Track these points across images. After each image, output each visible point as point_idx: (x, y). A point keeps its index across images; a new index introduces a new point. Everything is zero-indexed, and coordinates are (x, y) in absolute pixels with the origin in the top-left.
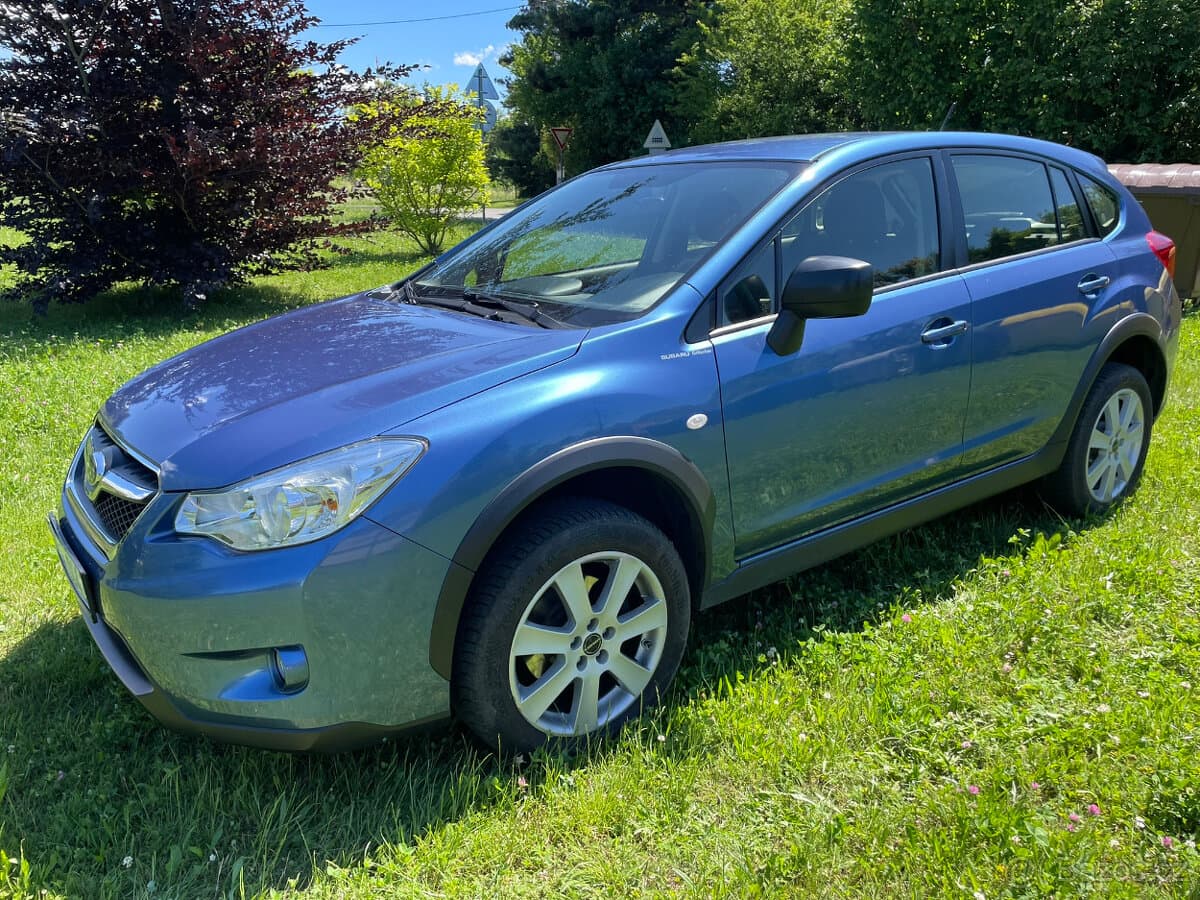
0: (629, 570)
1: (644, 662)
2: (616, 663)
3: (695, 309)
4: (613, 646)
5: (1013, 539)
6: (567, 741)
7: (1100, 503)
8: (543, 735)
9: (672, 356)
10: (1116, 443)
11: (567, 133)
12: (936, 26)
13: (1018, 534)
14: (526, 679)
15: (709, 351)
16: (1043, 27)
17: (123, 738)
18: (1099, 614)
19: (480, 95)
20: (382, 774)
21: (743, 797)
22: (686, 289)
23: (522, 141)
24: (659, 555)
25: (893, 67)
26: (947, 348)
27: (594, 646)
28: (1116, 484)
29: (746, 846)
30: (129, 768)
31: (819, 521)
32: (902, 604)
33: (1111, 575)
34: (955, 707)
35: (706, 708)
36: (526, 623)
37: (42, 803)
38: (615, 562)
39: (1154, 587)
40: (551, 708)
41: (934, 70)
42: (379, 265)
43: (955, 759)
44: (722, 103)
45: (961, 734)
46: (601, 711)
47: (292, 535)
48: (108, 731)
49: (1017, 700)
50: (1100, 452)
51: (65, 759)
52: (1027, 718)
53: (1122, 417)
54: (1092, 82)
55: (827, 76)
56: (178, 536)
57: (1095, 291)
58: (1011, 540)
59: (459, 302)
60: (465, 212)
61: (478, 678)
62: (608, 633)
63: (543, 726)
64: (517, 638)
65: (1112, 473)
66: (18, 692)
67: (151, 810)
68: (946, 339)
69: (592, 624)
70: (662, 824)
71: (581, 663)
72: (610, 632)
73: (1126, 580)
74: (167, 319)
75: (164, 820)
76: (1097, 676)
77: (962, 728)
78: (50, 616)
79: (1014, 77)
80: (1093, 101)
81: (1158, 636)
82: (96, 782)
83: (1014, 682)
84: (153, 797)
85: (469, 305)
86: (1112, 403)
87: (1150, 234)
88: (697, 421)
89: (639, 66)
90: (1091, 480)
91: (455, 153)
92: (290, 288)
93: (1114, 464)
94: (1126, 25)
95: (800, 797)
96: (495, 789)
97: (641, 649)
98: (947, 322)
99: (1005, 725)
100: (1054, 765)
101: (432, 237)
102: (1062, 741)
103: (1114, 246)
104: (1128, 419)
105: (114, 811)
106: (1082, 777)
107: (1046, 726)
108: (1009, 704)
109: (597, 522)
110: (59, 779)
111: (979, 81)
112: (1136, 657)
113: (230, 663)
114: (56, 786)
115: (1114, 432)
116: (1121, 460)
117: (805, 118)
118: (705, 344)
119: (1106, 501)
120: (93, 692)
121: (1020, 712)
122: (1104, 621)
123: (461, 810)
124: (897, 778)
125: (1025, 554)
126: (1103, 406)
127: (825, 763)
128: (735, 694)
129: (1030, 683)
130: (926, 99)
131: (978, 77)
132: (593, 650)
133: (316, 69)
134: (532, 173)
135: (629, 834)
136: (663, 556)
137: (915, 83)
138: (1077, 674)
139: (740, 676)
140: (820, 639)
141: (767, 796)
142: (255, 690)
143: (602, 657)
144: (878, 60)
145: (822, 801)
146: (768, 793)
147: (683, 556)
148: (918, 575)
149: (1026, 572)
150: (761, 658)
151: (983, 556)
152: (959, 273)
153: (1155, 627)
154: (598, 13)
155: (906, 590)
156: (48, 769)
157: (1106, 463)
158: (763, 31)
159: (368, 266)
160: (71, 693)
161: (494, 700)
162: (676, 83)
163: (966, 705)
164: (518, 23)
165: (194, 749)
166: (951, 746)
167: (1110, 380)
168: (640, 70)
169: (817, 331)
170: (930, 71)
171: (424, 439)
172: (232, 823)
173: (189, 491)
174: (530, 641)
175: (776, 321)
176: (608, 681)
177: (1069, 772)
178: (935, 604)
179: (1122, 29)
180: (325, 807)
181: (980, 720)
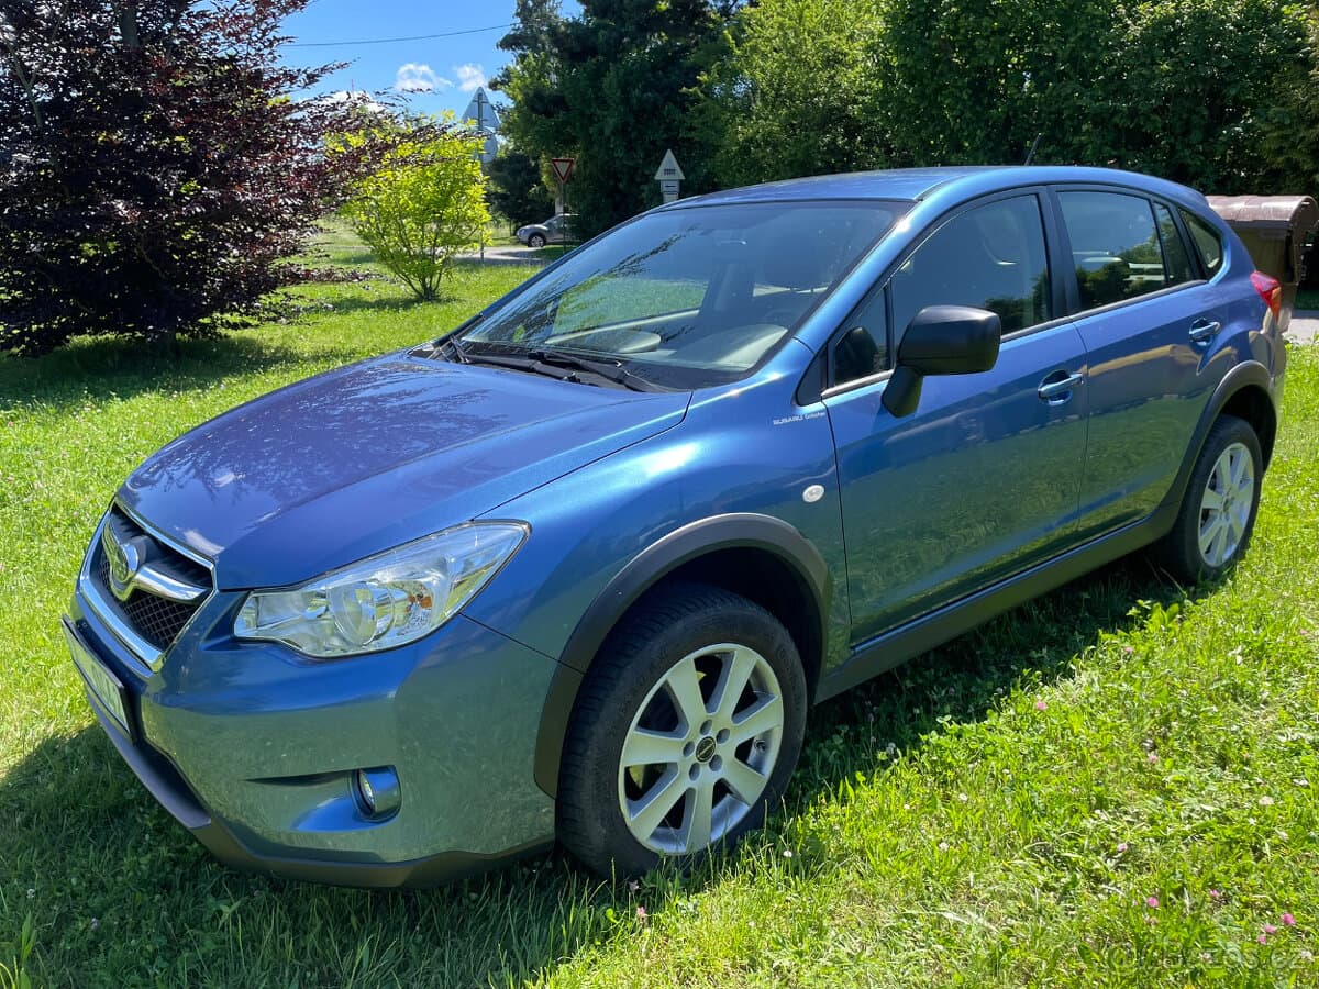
0: (743, 663)
1: (758, 767)
2: (730, 770)
3: (806, 366)
4: (727, 751)
5: (1133, 612)
6: (682, 861)
7: (1212, 568)
8: (654, 856)
9: (785, 421)
10: (1227, 502)
11: (568, 164)
12: (974, 48)
13: (1138, 607)
14: (636, 793)
15: (823, 414)
16: (1088, 48)
17: (162, 875)
18: (1236, 692)
19: (480, 123)
20: (472, 906)
21: (886, 918)
22: (793, 344)
23: (515, 173)
24: (777, 645)
25: (927, 91)
26: (1064, 404)
27: (707, 753)
28: (1228, 545)
29: (901, 976)
30: (174, 911)
31: (927, 603)
32: (1022, 688)
33: (1240, 649)
34: (1102, 804)
35: (828, 815)
36: (636, 729)
37: (75, 958)
38: (728, 655)
39: (1287, 660)
40: (663, 824)
41: (970, 96)
42: (370, 313)
43: (1110, 864)
44: (742, 132)
45: (1113, 835)
46: (715, 822)
47: (377, 638)
48: (143, 867)
49: (1167, 794)
50: (1211, 513)
51: (96, 902)
52: (1181, 813)
53: (1233, 473)
54: (1143, 108)
55: (855, 102)
56: (238, 642)
57: (1206, 339)
58: (1130, 613)
59: (526, 363)
60: (464, 252)
61: (586, 794)
62: (721, 736)
63: (654, 846)
64: (628, 745)
65: (1224, 534)
66: (27, 823)
67: (209, 961)
68: (1062, 395)
69: (704, 727)
70: (800, 954)
71: (694, 771)
72: (723, 735)
73: (1258, 653)
74: (135, 378)
75: (226, 973)
76: (1247, 763)
77: (1112, 828)
78: (51, 730)
79: (1057, 102)
80: (1143, 127)
81: (1301, 715)
82: (137, 929)
83: (1158, 773)
84: (209, 945)
85: (538, 365)
86: (1224, 459)
87: (1253, 275)
88: (813, 493)
89: (646, 92)
90: (1203, 541)
91: (451, 187)
92: (271, 339)
93: (1225, 525)
94: (1176, 45)
95: (951, 916)
96: (609, 921)
97: (754, 752)
98: (1062, 375)
99: (1160, 822)
100: (1222, 866)
101: (427, 280)
102: (1224, 839)
103: (1221, 288)
104: (1239, 476)
105: (165, 965)
106: (1253, 879)
107: (1202, 821)
108: (1159, 799)
109: (711, 611)
110: (93, 927)
111: (1020, 107)
112: (1283, 739)
113: (299, 789)
114: (90, 936)
115: (1225, 491)
116: (1232, 520)
117: (833, 147)
118: (818, 406)
119: (1218, 565)
120: (116, 820)
121: (1173, 808)
122: (1241, 700)
123: (572, 949)
124: (1054, 889)
125: (1142, 627)
126: (1214, 463)
127: (971, 875)
128: (857, 797)
129: (1177, 775)
130: (964, 127)
131: (1018, 103)
132: (706, 757)
133: (298, 95)
134: (528, 207)
135: (767, 968)
136: (780, 646)
137: (951, 109)
138: (1223, 761)
139: (860, 777)
140: (941, 731)
141: (913, 917)
142: (332, 820)
143: (715, 763)
144: (911, 84)
145: (975, 920)
146: (914, 912)
147: (799, 647)
148: (1034, 655)
149: (1150, 648)
150: (881, 756)
151: (1100, 631)
152: (1072, 321)
153: (1297, 706)
154: (602, 31)
155: (1026, 672)
156: (77, 915)
157: (1218, 524)
158: (788, 52)
159: (357, 314)
160: (90, 824)
161: (603, 819)
162: (693, 105)
163: (1112, 801)
164: (509, 43)
165: (248, 885)
166: (1105, 849)
167: (1222, 433)
168: (649, 94)
169: (934, 389)
170: (966, 97)
171: (523, 522)
172: (308, 974)
173: (252, 589)
174: (640, 749)
175: (892, 378)
176: (721, 789)
177: (1238, 874)
178: (1056, 685)
179: (1172, 50)
180: (413, 950)
181: (1129, 818)
